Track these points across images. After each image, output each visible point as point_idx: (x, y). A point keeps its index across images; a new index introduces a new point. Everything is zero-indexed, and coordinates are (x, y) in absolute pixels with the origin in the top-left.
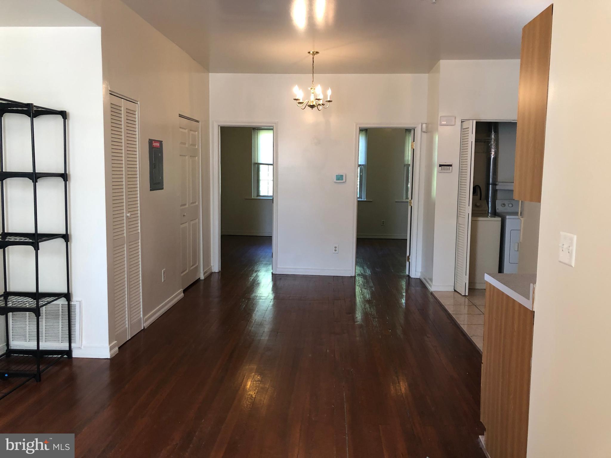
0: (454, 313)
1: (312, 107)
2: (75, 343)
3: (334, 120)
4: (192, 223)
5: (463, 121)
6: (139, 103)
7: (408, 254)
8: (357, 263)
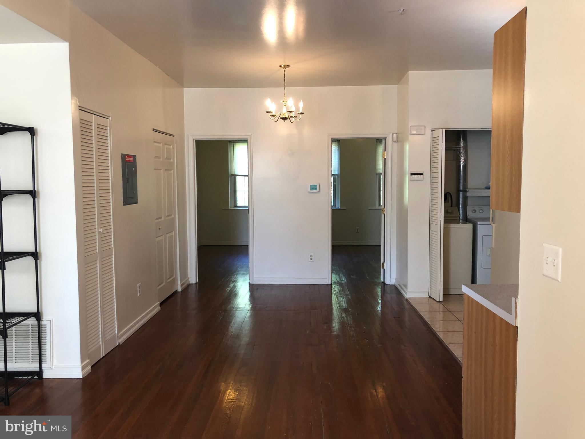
0: (430, 320)
1: (285, 119)
2: (46, 363)
3: (307, 131)
4: (168, 235)
5: (432, 130)
6: (110, 118)
7: (382, 261)
8: (333, 271)
